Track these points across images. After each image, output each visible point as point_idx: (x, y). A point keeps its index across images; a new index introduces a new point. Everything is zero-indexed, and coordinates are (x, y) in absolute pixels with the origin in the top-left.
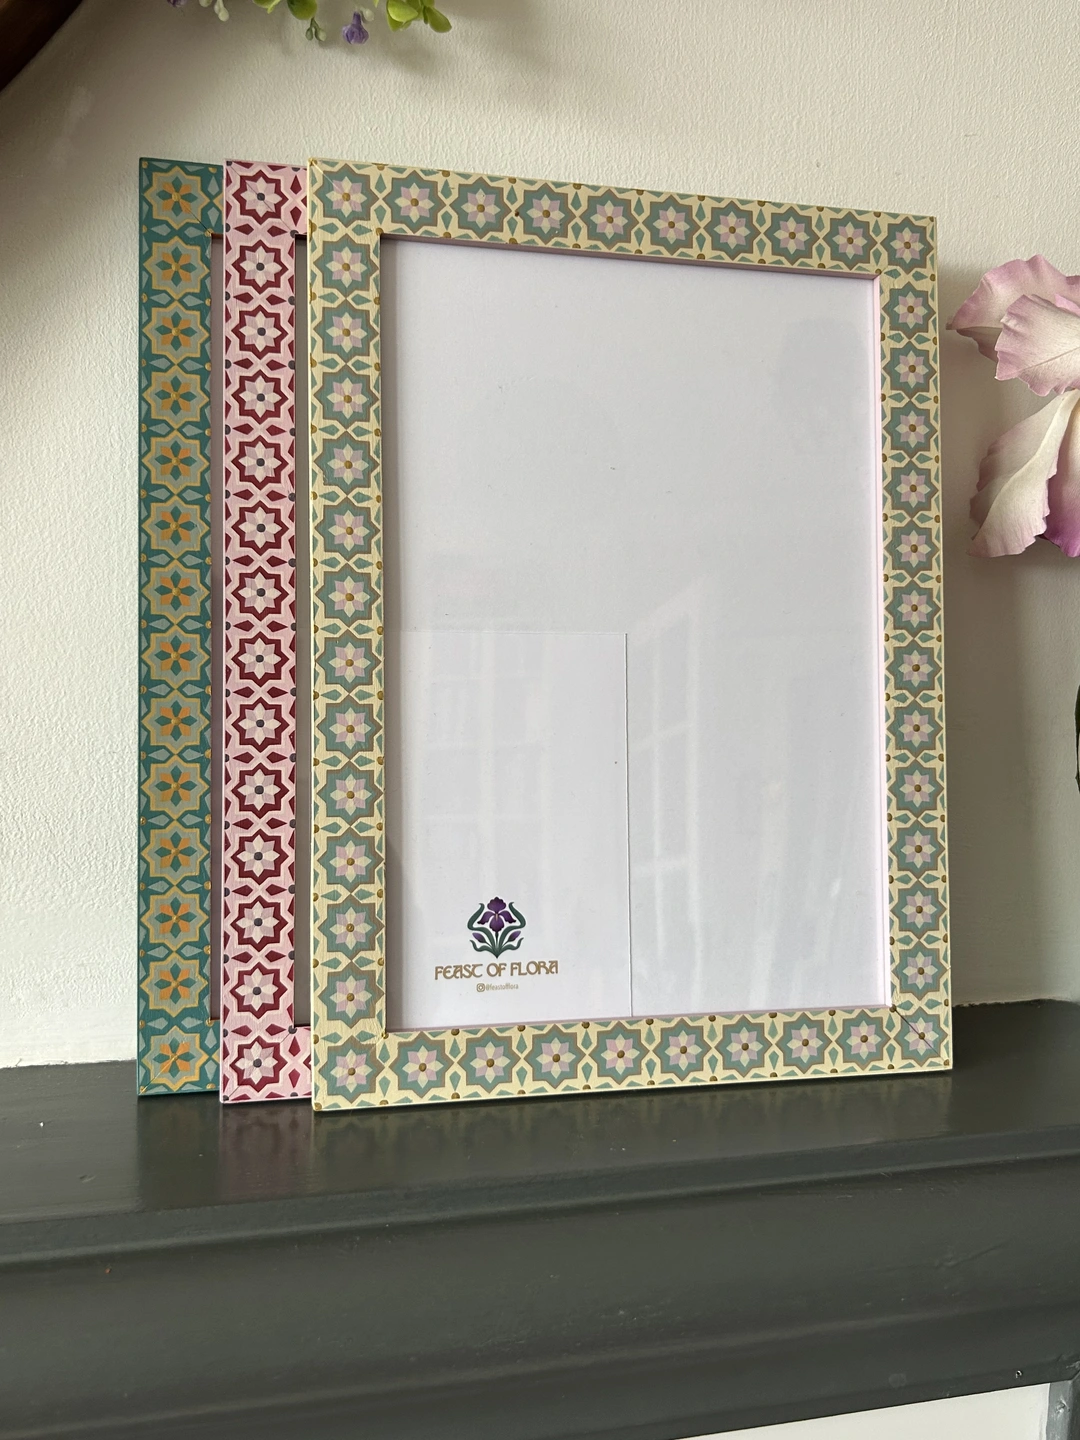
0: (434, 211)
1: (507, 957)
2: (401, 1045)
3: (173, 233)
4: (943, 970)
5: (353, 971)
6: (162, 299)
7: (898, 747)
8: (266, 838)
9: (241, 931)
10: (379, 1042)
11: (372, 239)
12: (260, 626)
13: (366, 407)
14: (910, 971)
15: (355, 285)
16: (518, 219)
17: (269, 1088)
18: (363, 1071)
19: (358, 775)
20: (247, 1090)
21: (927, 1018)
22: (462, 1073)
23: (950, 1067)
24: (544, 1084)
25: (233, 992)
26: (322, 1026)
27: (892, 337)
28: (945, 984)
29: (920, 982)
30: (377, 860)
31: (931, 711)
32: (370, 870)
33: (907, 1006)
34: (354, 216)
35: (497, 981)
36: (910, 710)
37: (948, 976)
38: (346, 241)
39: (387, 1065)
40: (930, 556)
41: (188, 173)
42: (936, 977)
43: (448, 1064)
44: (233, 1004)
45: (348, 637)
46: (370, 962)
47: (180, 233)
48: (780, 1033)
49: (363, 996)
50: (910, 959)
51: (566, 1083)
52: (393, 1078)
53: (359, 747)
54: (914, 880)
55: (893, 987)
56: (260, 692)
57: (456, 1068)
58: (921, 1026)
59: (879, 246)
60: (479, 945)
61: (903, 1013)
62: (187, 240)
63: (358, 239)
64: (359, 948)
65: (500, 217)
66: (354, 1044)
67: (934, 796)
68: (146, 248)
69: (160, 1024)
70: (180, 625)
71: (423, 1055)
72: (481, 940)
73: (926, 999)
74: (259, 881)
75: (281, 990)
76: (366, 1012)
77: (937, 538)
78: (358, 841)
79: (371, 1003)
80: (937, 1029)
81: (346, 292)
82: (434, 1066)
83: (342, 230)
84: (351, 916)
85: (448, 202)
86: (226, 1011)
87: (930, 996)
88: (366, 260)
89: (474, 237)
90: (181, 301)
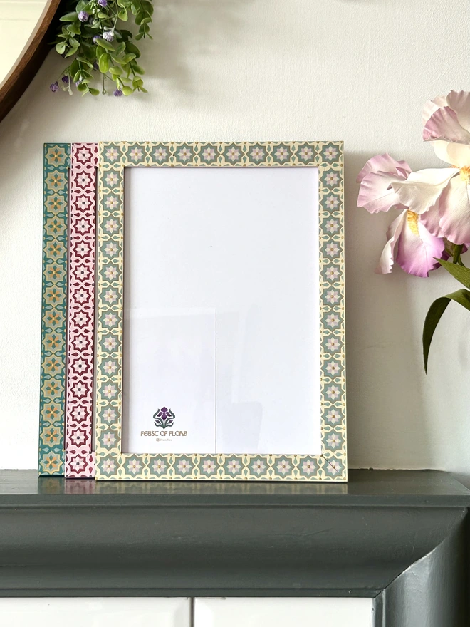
0: (143, 157)
1: (168, 429)
2: (126, 458)
3: (55, 169)
4: (343, 441)
5: (110, 430)
6: (51, 192)
7: (325, 352)
8: (82, 383)
9: (73, 416)
10: (118, 456)
11: (121, 169)
12: (82, 308)
13: (118, 229)
14: (329, 441)
15: (115, 186)
16: (174, 157)
17: (82, 473)
18: (113, 466)
19: (113, 360)
20: (74, 473)
21: (336, 460)
22: (149, 470)
23: (346, 481)
24: (180, 476)
25: (70, 438)
26: (99, 450)
27: (323, 190)
28: (344, 447)
29: (333, 446)
30: (119, 391)
31: (339, 338)
32: (117, 394)
33: (328, 455)
34: (115, 161)
35: (164, 438)
36: (330, 337)
37: (345, 444)
38: (112, 170)
39: (121, 465)
40: (339, 276)
41: (60, 147)
42: (341, 444)
43: (144, 466)
44: (70, 442)
45: (110, 311)
46: (116, 428)
47: (57, 169)
48: (274, 462)
49: (113, 440)
50: (329, 436)
51: (187, 476)
52: (124, 470)
53: (113, 350)
54: (331, 404)
55: (322, 447)
56: (81, 331)
57: (146, 468)
58: (334, 463)
59: (318, 155)
60: (157, 424)
61: (326, 457)
62: (60, 171)
63: (116, 169)
64: (112, 422)
65: (167, 157)
66: (109, 457)
67: (340, 371)
68: (46, 175)
69: (46, 450)
70: (56, 307)
71: (134, 462)
72: (159, 422)
73: (336, 453)
74: (80, 398)
75: (87, 438)
76: (114, 446)
77: (342, 269)
78: (112, 384)
79: (116, 442)
80: (341, 464)
81: (111, 188)
82: (139, 466)
83: (110, 166)
84: (109, 411)
85: (148, 153)
86: (68, 444)
87: (338, 451)
88: (119, 177)
89: (158, 165)
90: (57, 193)
